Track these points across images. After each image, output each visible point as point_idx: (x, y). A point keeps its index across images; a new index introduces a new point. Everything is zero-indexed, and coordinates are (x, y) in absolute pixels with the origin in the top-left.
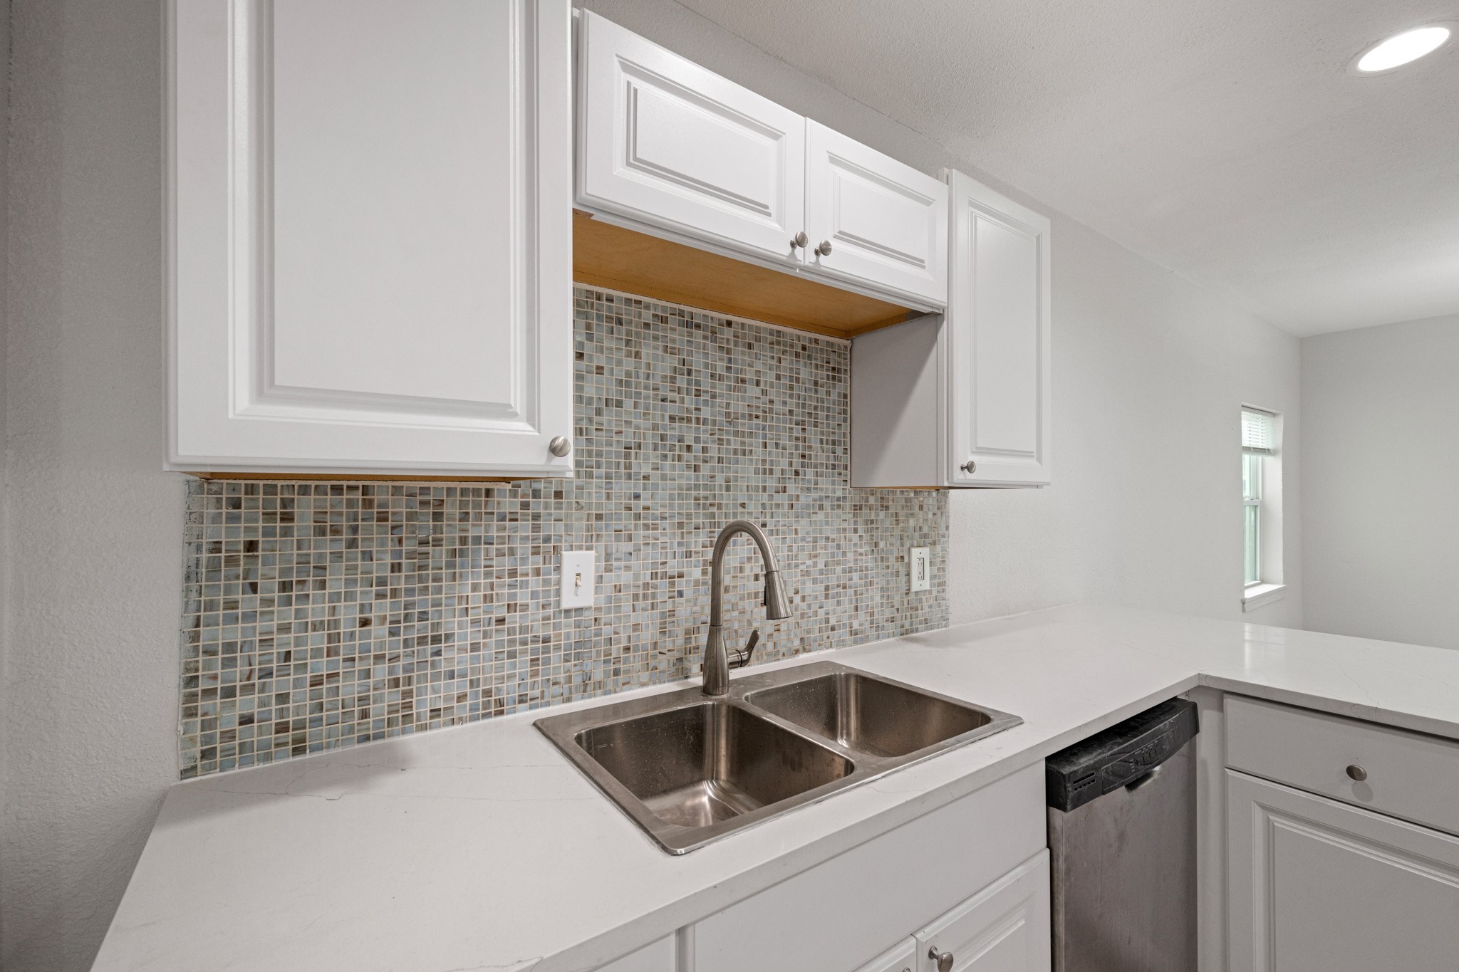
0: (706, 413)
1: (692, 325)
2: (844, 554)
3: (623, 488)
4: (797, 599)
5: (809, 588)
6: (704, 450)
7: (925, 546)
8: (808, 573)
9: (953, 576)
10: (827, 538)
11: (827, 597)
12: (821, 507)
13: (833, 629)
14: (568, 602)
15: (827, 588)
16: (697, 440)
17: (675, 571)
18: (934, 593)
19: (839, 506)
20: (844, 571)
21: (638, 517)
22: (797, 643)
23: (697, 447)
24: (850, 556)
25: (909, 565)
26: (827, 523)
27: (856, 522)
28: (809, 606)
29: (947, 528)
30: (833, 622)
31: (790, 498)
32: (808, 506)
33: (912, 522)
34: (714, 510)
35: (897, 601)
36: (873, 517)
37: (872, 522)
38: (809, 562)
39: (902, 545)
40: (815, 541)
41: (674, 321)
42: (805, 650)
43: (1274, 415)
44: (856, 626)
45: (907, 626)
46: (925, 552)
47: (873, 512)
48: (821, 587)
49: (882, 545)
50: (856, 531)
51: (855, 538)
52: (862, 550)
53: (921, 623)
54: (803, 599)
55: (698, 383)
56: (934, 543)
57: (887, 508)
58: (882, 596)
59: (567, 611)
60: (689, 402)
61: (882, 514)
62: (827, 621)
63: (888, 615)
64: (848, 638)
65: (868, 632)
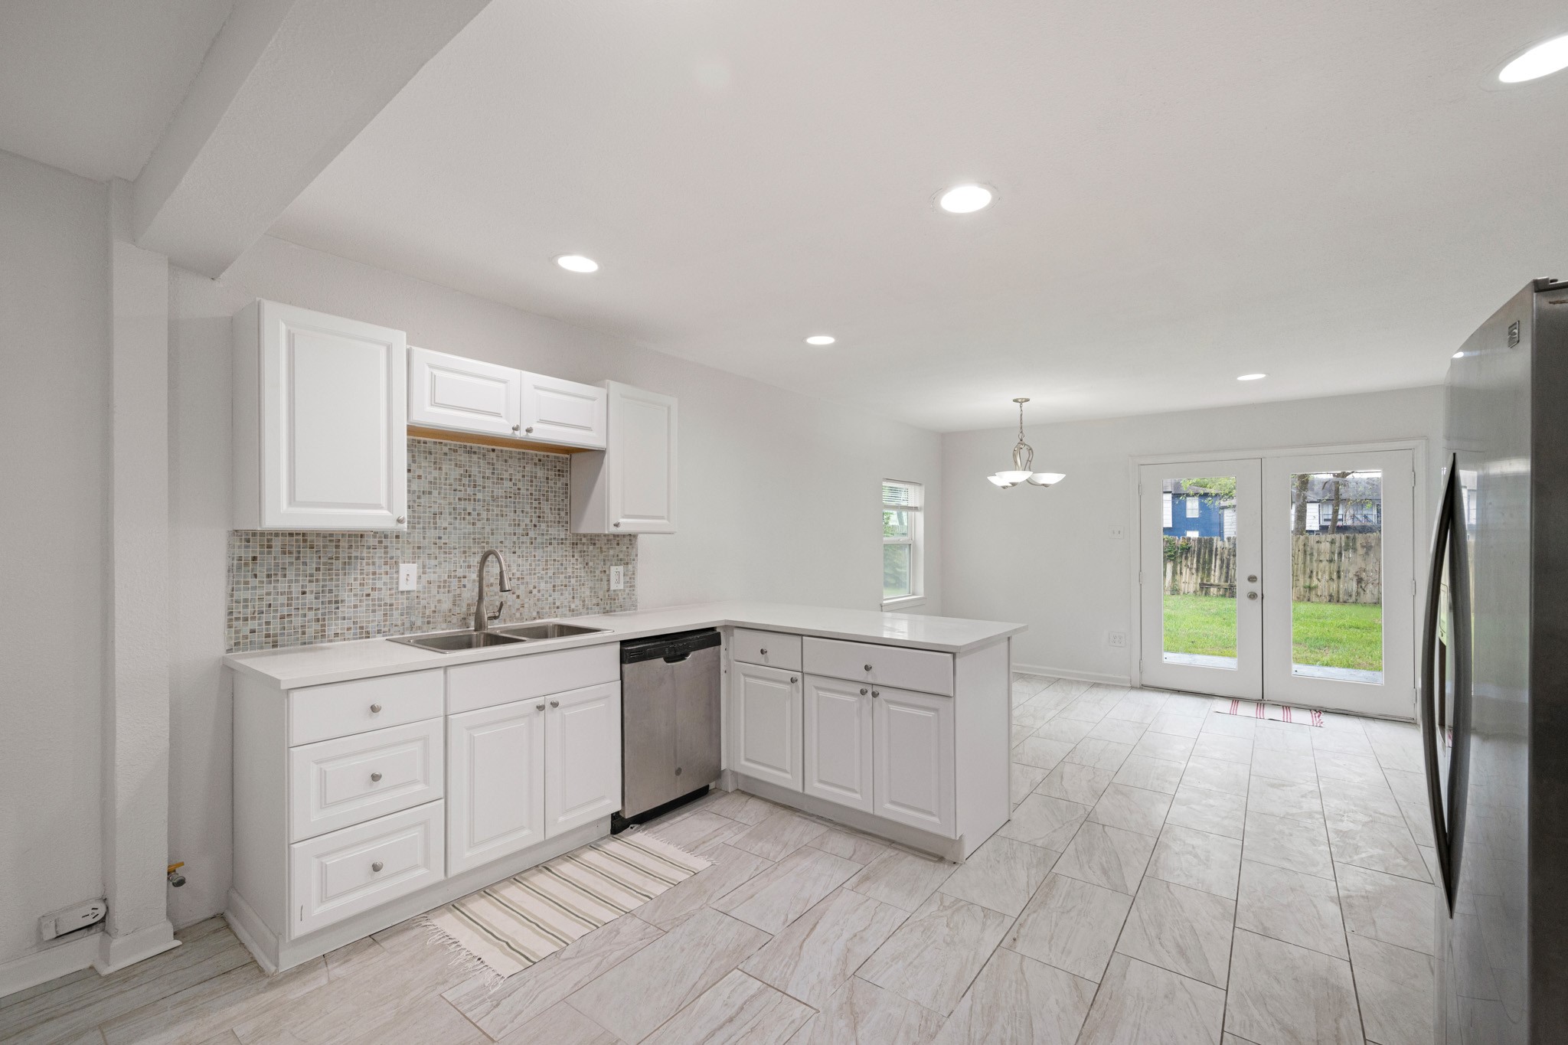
0: (479, 496)
1: (471, 452)
2: (566, 568)
3: (432, 534)
4: (535, 591)
5: (543, 586)
6: (478, 515)
7: (621, 565)
8: (542, 578)
9: (641, 581)
10: (555, 560)
11: (554, 591)
12: (550, 544)
13: (558, 608)
14: (403, 587)
15: (554, 586)
16: (474, 510)
17: (461, 575)
18: (627, 591)
19: (562, 543)
20: (565, 577)
21: (440, 548)
22: (535, 614)
23: (474, 514)
24: (570, 570)
25: (609, 575)
26: (555, 552)
27: (573, 552)
28: (543, 595)
29: (637, 555)
30: (558, 604)
31: (531, 538)
32: (542, 543)
33: (611, 552)
34: (484, 544)
35: (601, 594)
36: (585, 549)
37: (584, 551)
38: (544, 572)
39: (604, 564)
40: (547, 561)
41: (461, 451)
42: (540, 618)
43: (920, 484)
44: (573, 606)
45: (608, 608)
46: (621, 569)
47: (585, 547)
48: (550, 586)
49: (591, 564)
50: (573, 556)
51: (573, 560)
52: (578, 567)
53: (617, 607)
54: (539, 591)
55: (475, 481)
56: (627, 564)
57: (595, 544)
58: (591, 592)
59: (402, 592)
60: (470, 491)
61: (591, 548)
62: (554, 604)
63: (595, 601)
64: (568, 613)
65: (581, 610)
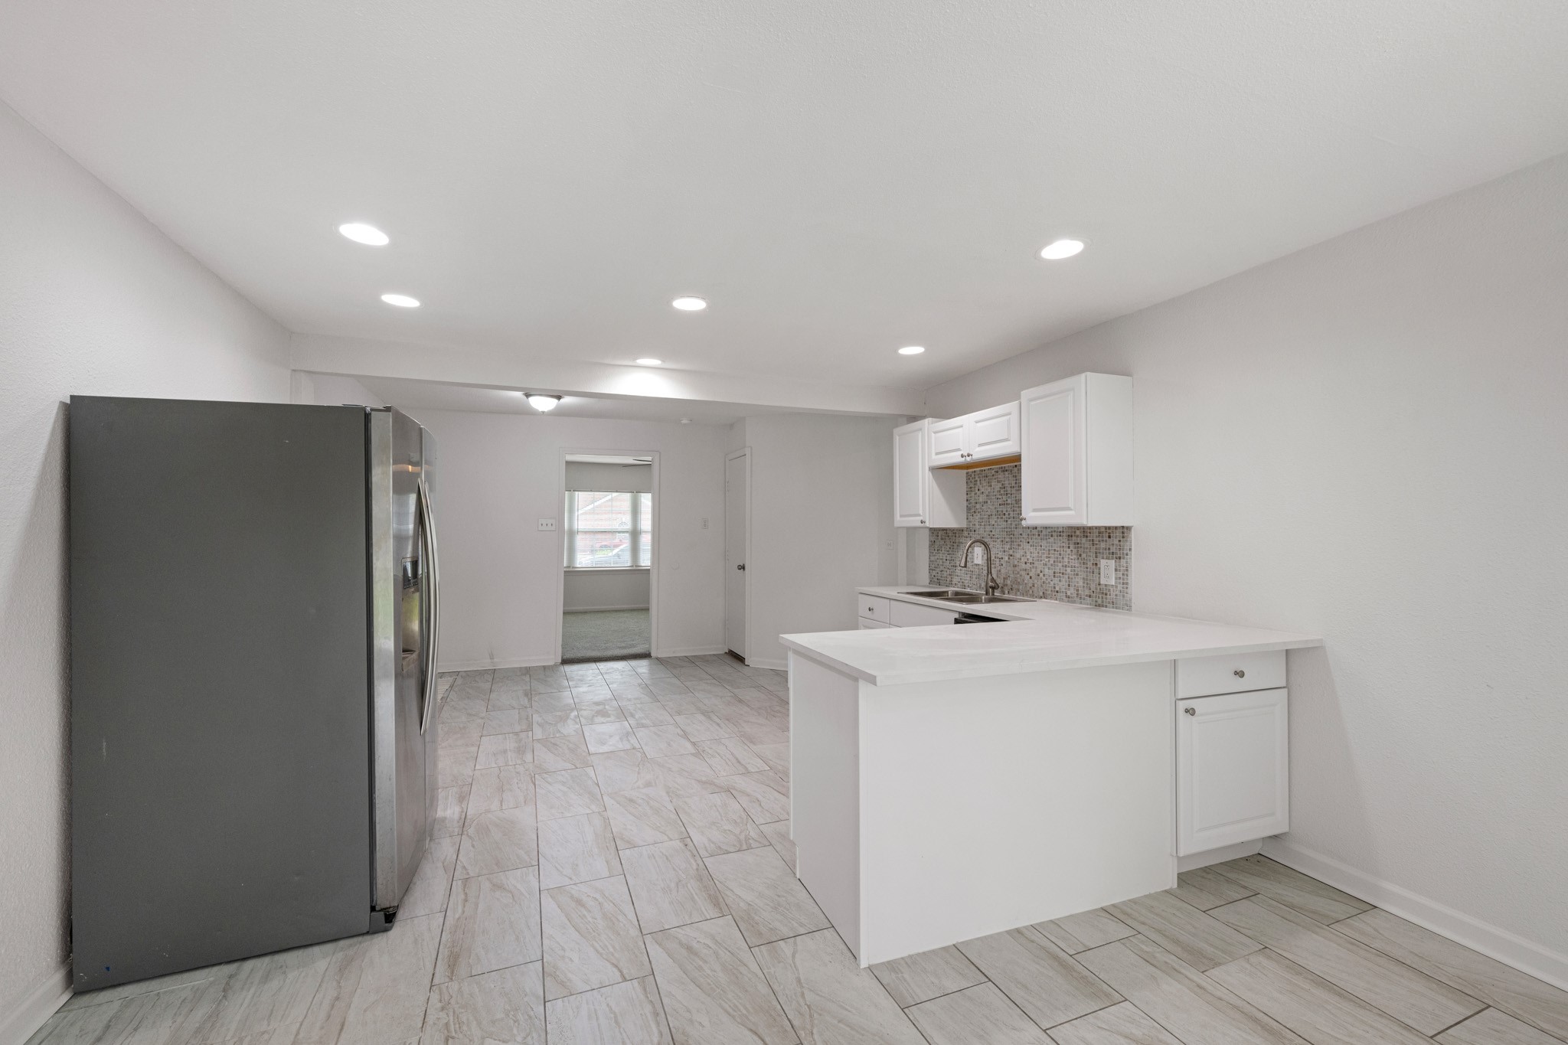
0: (1009, 501)
1: (1004, 470)
2: (1063, 558)
3: (988, 528)
4: (1041, 575)
5: (1046, 571)
6: (1009, 514)
7: (1112, 559)
8: (1046, 565)
9: (1134, 578)
10: (1055, 550)
11: (1054, 576)
12: (1052, 536)
13: (1057, 592)
14: (976, 562)
15: (1054, 573)
16: (1007, 511)
17: (1000, 557)
18: (1120, 587)
19: (1060, 536)
20: (1063, 566)
21: (991, 538)
22: (1041, 594)
23: (1007, 513)
24: (1066, 560)
25: (1100, 569)
26: (1055, 543)
27: (1069, 544)
28: (1047, 579)
29: (1130, 550)
30: (1057, 589)
31: (1039, 532)
32: (1046, 535)
33: (1103, 545)
34: (1012, 536)
35: (1093, 587)
36: (1079, 541)
37: (1078, 544)
38: (1047, 560)
39: (1096, 557)
40: (1049, 550)
41: (1000, 471)
42: (1045, 598)
44: (1069, 594)
45: (1100, 601)
46: (1112, 563)
47: (1079, 539)
48: (1051, 572)
49: (1084, 555)
50: (1069, 547)
51: (1069, 551)
52: (1073, 557)
53: (1109, 603)
54: (1044, 575)
55: (1007, 491)
56: (1120, 558)
57: (1087, 537)
58: (1084, 583)
59: (976, 565)
60: (1004, 497)
61: (1084, 540)
62: (1055, 588)
63: (1087, 592)
64: (1064, 598)
65: (1075, 599)
